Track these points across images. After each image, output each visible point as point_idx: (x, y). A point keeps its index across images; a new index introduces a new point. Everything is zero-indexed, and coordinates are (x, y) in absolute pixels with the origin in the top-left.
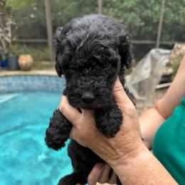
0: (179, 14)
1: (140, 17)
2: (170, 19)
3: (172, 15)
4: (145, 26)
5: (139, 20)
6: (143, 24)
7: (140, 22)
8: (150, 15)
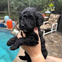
0: (36, 2)
1: (24, 3)
2: (33, 4)
3: (34, 3)
4: (25, 6)
5: (23, 4)
6: (25, 5)
7: (24, 5)
8: (27, 3)
